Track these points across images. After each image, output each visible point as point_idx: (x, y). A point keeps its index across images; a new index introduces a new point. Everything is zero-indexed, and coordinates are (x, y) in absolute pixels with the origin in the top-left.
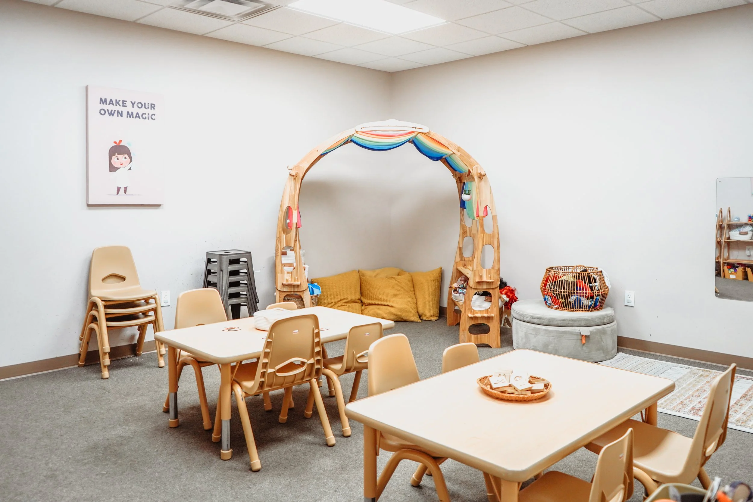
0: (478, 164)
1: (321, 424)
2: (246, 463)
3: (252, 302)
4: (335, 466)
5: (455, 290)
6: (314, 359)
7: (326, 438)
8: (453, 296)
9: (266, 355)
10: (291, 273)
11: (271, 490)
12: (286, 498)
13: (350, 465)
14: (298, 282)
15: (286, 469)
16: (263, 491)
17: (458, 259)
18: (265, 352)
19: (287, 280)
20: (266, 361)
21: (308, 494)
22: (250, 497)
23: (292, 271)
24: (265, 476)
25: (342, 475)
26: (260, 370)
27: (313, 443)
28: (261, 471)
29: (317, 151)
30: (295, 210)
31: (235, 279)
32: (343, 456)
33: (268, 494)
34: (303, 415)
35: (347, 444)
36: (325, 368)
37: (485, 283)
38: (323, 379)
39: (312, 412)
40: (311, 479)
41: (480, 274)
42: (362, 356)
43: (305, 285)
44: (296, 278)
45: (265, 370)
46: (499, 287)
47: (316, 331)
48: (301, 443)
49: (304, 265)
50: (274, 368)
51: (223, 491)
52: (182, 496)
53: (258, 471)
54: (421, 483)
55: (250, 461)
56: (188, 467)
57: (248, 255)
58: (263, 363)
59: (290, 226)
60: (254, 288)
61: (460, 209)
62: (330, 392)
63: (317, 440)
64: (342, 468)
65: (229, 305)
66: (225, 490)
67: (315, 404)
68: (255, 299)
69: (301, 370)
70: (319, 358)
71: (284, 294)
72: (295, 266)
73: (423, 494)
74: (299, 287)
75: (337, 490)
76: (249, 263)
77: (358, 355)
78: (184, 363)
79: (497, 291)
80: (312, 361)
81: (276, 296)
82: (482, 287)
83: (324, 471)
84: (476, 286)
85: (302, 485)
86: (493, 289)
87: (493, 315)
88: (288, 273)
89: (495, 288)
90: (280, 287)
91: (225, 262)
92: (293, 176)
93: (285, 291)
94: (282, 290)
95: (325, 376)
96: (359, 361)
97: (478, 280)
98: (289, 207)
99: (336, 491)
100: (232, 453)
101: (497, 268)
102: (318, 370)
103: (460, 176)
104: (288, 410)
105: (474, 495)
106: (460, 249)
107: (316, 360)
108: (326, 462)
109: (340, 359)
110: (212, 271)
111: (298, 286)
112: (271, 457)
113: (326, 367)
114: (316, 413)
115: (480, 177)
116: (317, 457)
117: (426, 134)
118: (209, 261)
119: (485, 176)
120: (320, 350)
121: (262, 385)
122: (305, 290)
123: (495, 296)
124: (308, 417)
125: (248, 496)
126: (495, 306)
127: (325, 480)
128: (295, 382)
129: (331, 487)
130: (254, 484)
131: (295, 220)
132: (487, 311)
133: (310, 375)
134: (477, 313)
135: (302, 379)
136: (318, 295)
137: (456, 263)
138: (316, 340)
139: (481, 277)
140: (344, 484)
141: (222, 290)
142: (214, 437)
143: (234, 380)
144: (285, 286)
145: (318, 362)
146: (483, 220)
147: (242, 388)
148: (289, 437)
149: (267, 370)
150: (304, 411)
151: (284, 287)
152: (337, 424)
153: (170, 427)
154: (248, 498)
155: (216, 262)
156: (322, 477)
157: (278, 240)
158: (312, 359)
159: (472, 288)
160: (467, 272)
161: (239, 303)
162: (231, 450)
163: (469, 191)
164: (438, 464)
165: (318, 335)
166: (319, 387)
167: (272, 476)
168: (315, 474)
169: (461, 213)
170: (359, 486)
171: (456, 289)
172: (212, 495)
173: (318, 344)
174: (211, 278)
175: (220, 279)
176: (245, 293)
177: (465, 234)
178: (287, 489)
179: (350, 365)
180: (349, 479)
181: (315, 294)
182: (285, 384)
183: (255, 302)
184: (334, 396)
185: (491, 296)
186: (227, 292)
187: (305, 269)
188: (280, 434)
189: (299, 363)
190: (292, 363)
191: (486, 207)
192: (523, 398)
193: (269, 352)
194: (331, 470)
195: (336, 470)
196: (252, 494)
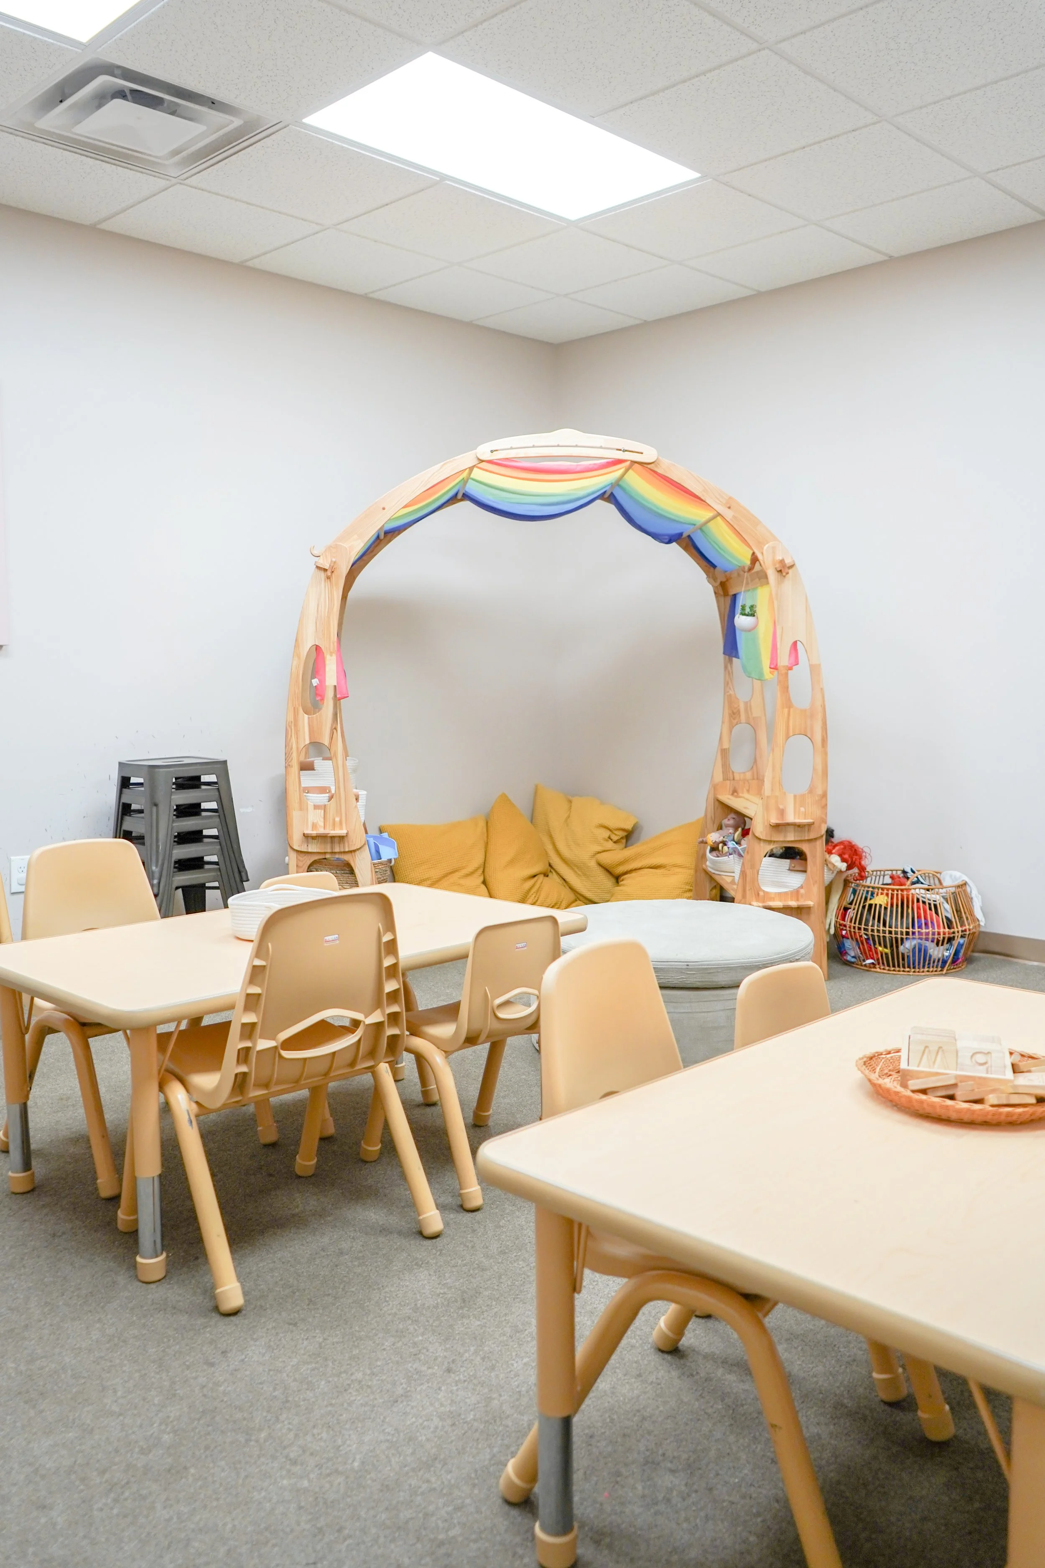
0: (775, 539)
1: (403, 1176)
2: (205, 1292)
3: (232, 880)
4: (445, 1293)
5: (714, 849)
6: (383, 1012)
7: (419, 1215)
8: (708, 863)
9: (251, 1002)
10: (324, 807)
11: (270, 1370)
12: (310, 1394)
13: (486, 1289)
14: (341, 829)
15: (311, 1307)
16: (248, 1373)
17: (719, 777)
18: (248, 995)
19: (314, 826)
20: (250, 1018)
21: (371, 1380)
22: (210, 1394)
23: (327, 803)
24: (254, 1327)
25: (466, 1321)
26: (234, 1043)
27: (384, 1231)
28: (244, 1312)
29: (384, 509)
30: (331, 655)
31: (189, 824)
32: (465, 1265)
33: (261, 1383)
34: (358, 1154)
35: (474, 1231)
36: (411, 1034)
37: (792, 827)
38: (407, 1062)
39: (379, 1146)
40: (381, 1335)
41: (781, 807)
42: (507, 1003)
43: (357, 839)
44: (337, 819)
45: (248, 1044)
46: (824, 837)
47: (387, 938)
48: (352, 1229)
49: (355, 790)
50: (274, 1039)
51: (137, 1375)
52: (20, 1393)
53: (235, 1313)
54: (681, 1343)
55: (214, 1287)
56: (47, 1304)
57: (221, 767)
58: (243, 1025)
59: (320, 696)
60: (235, 846)
61: (725, 659)
62: (425, 1093)
63: (394, 1220)
64: (464, 1301)
65: (177, 888)
66: (143, 1372)
67: (387, 1127)
68: (240, 872)
69: (350, 1040)
70: (395, 1008)
71: (309, 860)
72: (333, 791)
73: (692, 1375)
74: (344, 843)
75: (453, 1366)
76: (222, 784)
77: (498, 1001)
78: (45, 1026)
79: (821, 845)
80: (376, 1017)
81: (288, 864)
82: (785, 836)
83: (415, 1309)
84: (771, 837)
85: (356, 1352)
86: (810, 841)
87: (810, 903)
88: (316, 807)
89: (816, 839)
90: (297, 843)
91: (166, 783)
92: (325, 570)
93: (310, 850)
94: (304, 849)
95: (412, 1056)
96: (502, 1015)
97: (774, 820)
98: (317, 648)
99: (449, 1370)
100: (167, 1265)
101: (819, 792)
102: (394, 1041)
103: (724, 580)
104: (317, 1141)
105: (831, 1373)
106: (724, 753)
107: (389, 1015)
108: (420, 1283)
109: (451, 1011)
110: (134, 807)
111: (341, 838)
112: (272, 1270)
113: (414, 1033)
114: (390, 1147)
115: (780, 571)
116: (395, 1268)
117: (649, 466)
118: (125, 783)
119: (794, 568)
120: (397, 987)
121: (241, 1083)
122: (358, 849)
123: (814, 856)
124: (368, 1160)
125: (205, 1390)
126: (816, 882)
127: (417, 1336)
128: (332, 1074)
129: (436, 1359)
130: (223, 1352)
131: (331, 678)
132: (796, 894)
133: (372, 1054)
134: (773, 899)
135: (352, 1064)
136: (390, 861)
137: (715, 787)
138: (388, 962)
139: (782, 812)
140: (472, 1349)
141: (157, 851)
142: (122, 1219)
143: (167, 1071)
144: (310, 840)
145: (394, 1018)
146: (787, 674)
147: (187, 1091)
148: (321, 1214)
149: (255, 1044)
150: (360, 1142)
151: (308, 842)
152: (445, 1175)
153: (13, 1193)
154: (205, 1396)
155: (141, 784)
156: (411, 1328)
157: (292, 728)
158: (378, 1011)
159: (759, 839)
160: (746, 804)
161: (202, 881)
162: (164, 1255)
163: (752, 607)
164: (760, 1315)
165: (392, 947)
166: (396, 1081)
167: (274, 1328)
168: (389, 1318)
169: (726, 667)
170: (514, 1354)
171: (715, 846)
172: (104, 1389)
173: (392, 971)
174: (129, 824)
175: (152, 826)
176: (214, 858)
177: (734, 719)
178: (314, 1365)
179: (477, 1025)
180: (484, 1332)
181: (384, 858)
182: (305, 1079)
183: (238, 879)
184: (434, 1104)
185: (806, 860)
186: (171, 855)
187: (357, 799)
188: (297, 1207)
189: (347, 1023)
190: (323, 1023)
191: (795, 644)
192: (1008, 1114)
193: (259, 995)
194: (434, 1307)
195: (448, 1305)
196: (217, 1384)
